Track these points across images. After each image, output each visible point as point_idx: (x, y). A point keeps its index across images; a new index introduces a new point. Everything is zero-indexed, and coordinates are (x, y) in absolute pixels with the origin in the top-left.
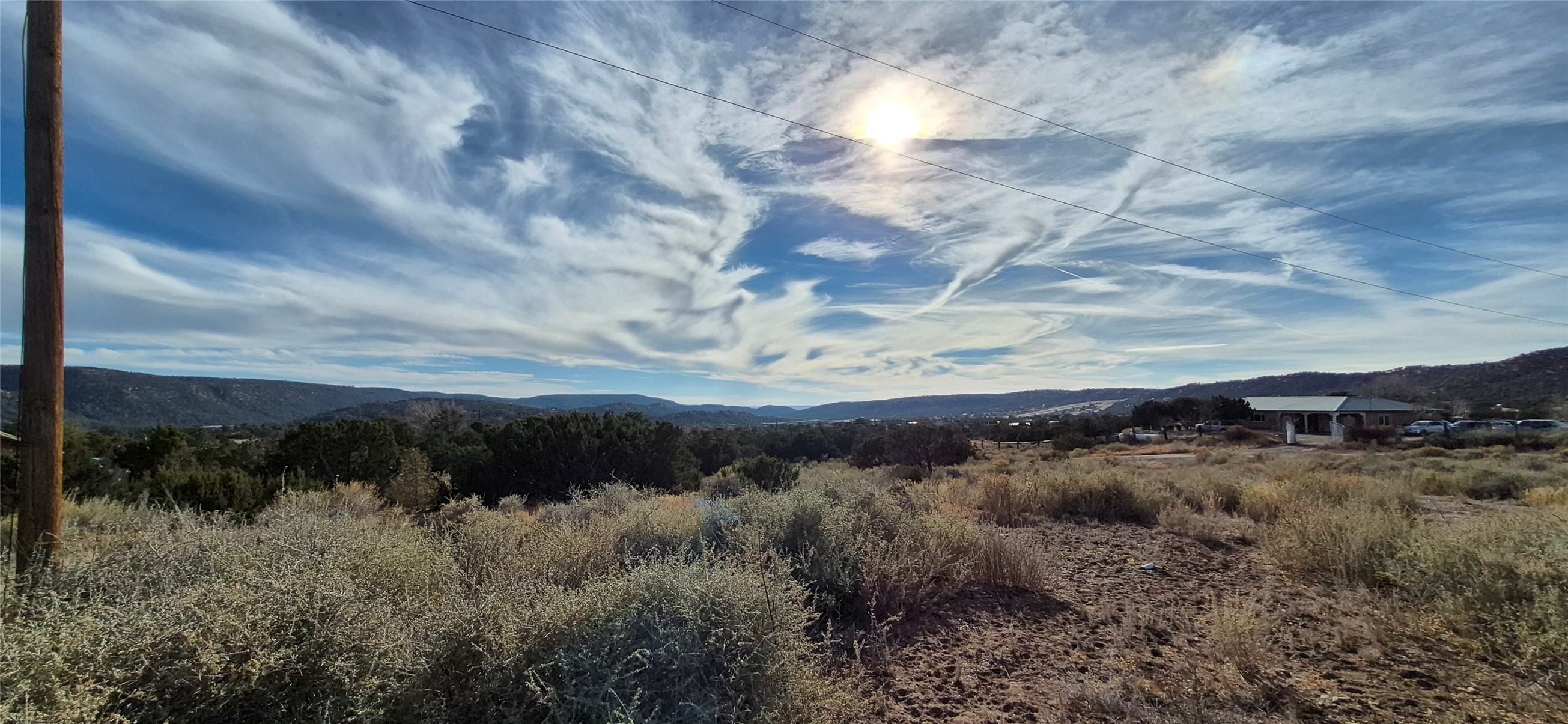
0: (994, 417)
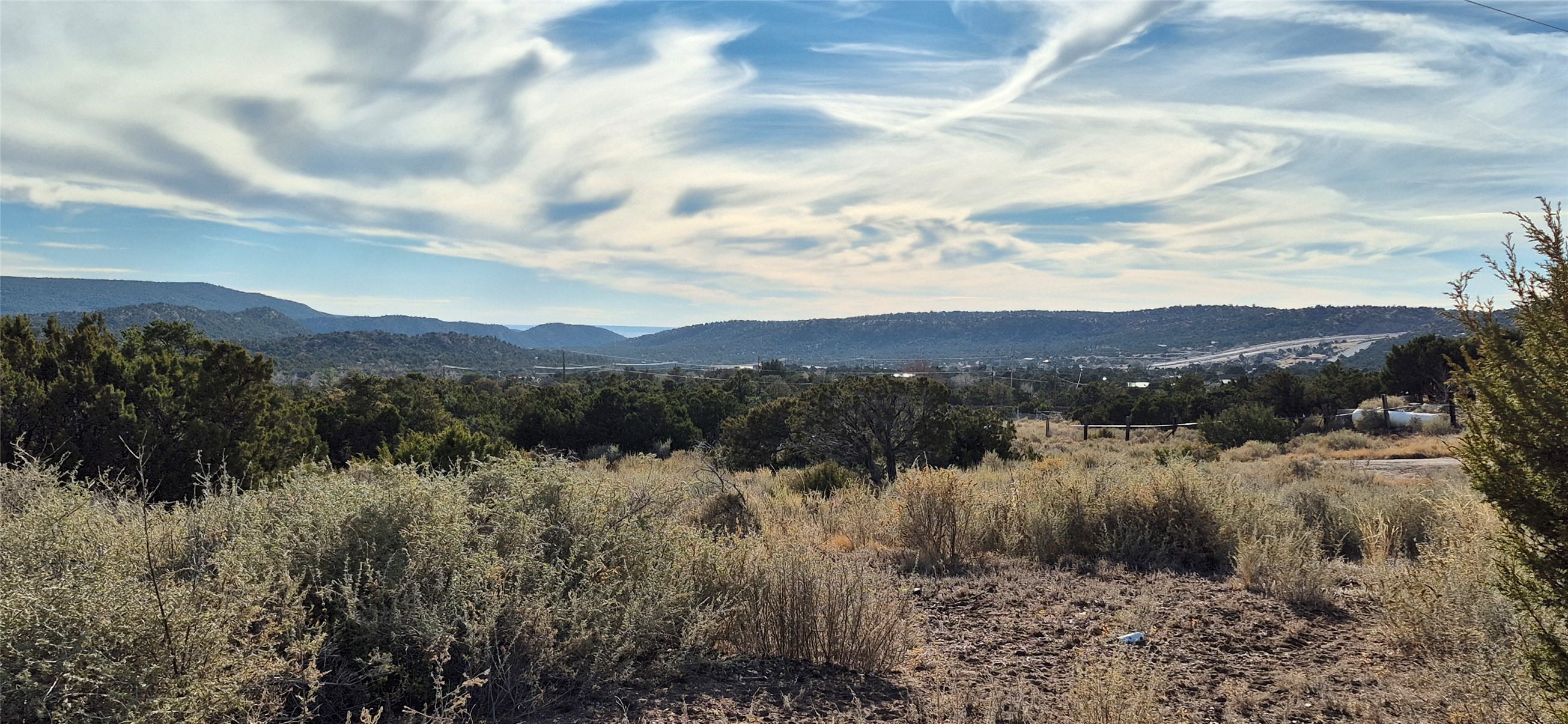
0: (1095, 367)
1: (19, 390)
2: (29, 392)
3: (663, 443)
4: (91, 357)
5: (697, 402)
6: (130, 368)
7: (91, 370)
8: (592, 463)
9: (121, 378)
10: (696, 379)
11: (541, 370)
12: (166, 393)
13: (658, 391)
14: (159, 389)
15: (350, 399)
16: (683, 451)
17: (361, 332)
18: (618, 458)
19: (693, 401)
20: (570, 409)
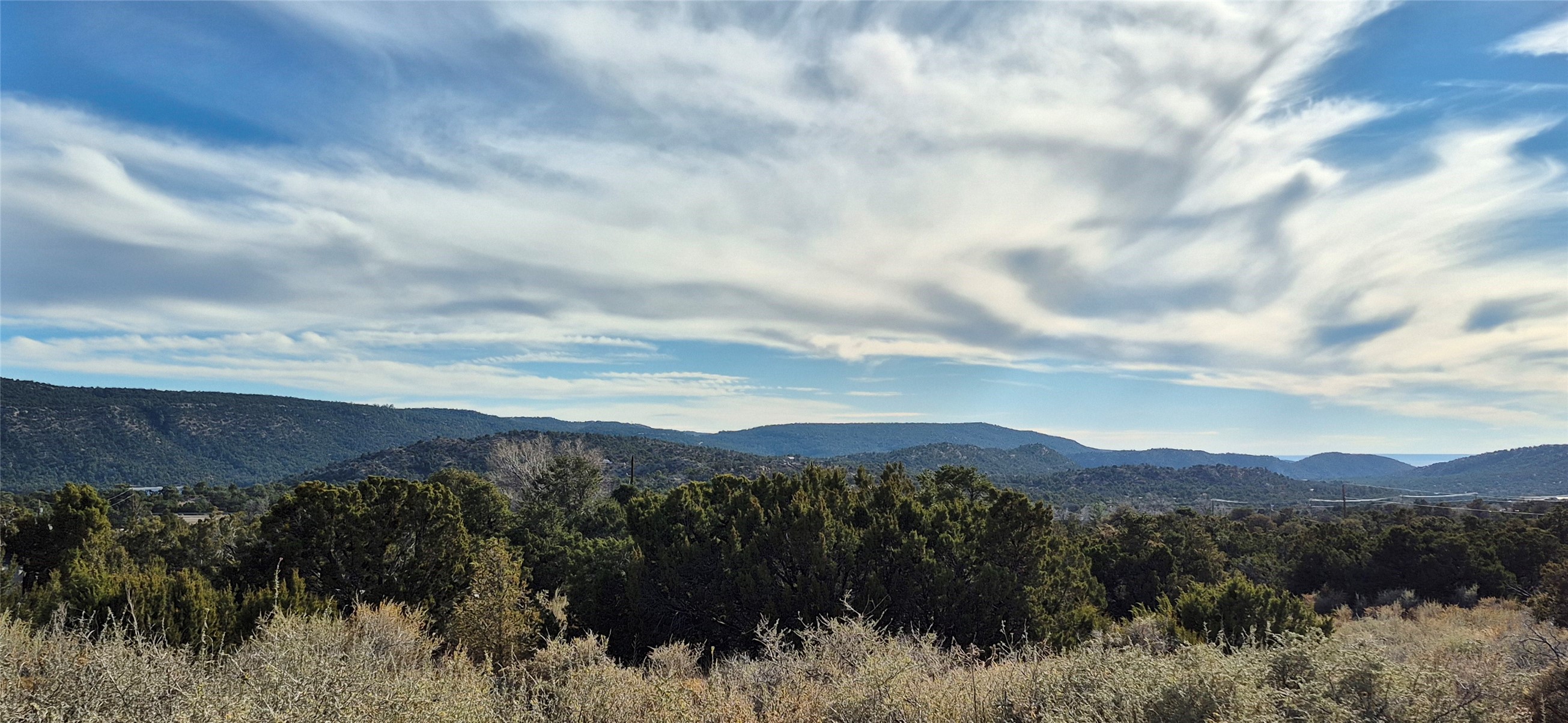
1: (839, 537)
2: (846, 538)
3: (1468, 588)
4: (894, 505)
5: (1507, 542)
6: (927, 515)
7: (896, 518)
8: (1385, 610)
9: (920, 524)
10: (1502, 513)
11: (1317, 504)
12: (958, 539)
13: (1458, 529)
14: (952, 535)
15: (1123, 538)
16: (1494, 599)
17: (1128, 466)
18: (1414, 605)
19: (1502, 541)
20: (1355, 549)
